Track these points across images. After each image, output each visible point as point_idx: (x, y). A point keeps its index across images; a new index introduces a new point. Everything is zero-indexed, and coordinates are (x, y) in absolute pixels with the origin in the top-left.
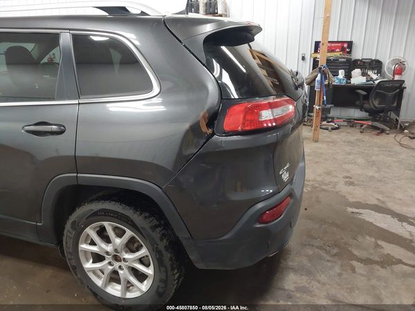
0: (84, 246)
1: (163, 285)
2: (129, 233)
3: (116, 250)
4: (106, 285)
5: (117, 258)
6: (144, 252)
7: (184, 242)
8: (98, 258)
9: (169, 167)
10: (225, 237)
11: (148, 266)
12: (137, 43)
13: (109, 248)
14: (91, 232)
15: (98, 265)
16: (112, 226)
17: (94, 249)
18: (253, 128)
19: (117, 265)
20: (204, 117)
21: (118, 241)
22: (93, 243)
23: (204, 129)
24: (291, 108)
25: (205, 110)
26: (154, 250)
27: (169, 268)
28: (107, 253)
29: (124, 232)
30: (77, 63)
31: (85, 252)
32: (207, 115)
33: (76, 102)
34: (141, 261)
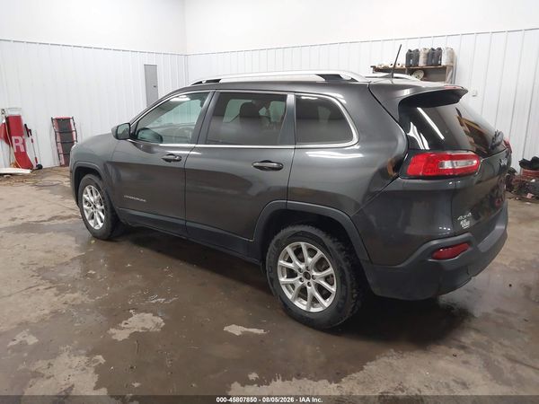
0: (281, 262)
1: (342, 301)
2: (320, 253)
3: (307, 268)
4: (295, 299)
5: (307, 276)
6: (330, 271)
7: (364, 264)
8: (291, 274)
9: (359, 201)
10: (401, 265)
11: (332, 285)
12: (344, 102)
13: (302, 266)
14: (289, 250)
15: (291, 280)
16: (307, 246)
17: (290, 265)
18: (434, 174)
19: (306, 281)
20: (391, 162)
21: (310, 260)
22: (290, 261)
23: (391, 172)
24: (475, 162)
25: (393, 157)
26: (339, 270)
27: (349, 287)
28: (300, 269)
29: (316, 252)
30: (297, 118)
31: (282, 267)
32: (394, 161)
33: (293, 147)
34: (327, 279)
